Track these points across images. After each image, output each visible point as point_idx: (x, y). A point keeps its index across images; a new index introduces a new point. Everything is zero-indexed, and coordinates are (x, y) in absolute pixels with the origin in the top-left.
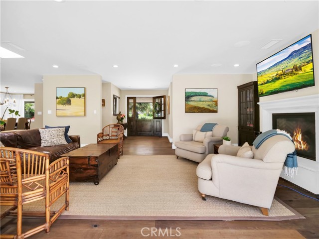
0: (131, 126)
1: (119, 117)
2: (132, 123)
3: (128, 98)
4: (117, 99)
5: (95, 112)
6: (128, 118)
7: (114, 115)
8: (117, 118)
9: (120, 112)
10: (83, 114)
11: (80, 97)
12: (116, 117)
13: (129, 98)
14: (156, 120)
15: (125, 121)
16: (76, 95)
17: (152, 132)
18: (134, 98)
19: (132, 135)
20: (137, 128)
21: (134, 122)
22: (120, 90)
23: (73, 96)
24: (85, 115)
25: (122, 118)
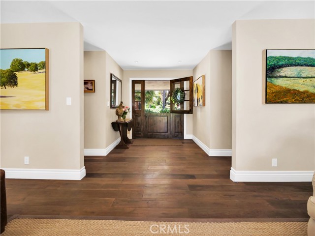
0: (138, 123)
1: (119, 111)
2: (139, 119)
3: (132, 81)
4: (117, 82)
5: (69, 101)
6: (134, 111)
7: (112, 107)
8: (117, 113)
9: (122, 103)
10: (42, 105)
11: (35, 68)
12: (114, 110)
13: (134, 82)
14: (174, 114)
15: (129, 117)
16: (29, 65)
17: (169, 133)
18: (143, 83)
19: (139, 137)
20: (146, 126)
21: (143, 118)
22: (121, 70)
23: (22, 66)
24: (47, 108)
25: (125, 113)
